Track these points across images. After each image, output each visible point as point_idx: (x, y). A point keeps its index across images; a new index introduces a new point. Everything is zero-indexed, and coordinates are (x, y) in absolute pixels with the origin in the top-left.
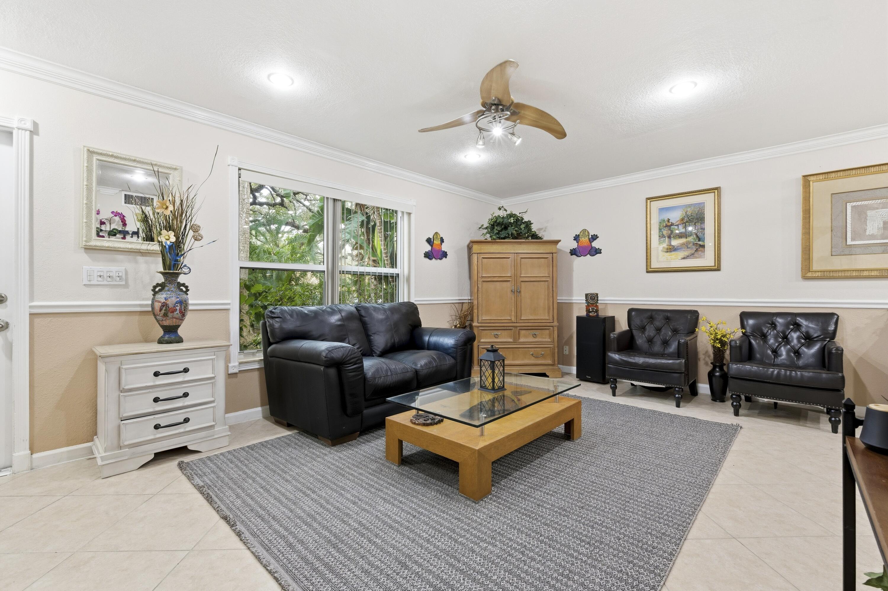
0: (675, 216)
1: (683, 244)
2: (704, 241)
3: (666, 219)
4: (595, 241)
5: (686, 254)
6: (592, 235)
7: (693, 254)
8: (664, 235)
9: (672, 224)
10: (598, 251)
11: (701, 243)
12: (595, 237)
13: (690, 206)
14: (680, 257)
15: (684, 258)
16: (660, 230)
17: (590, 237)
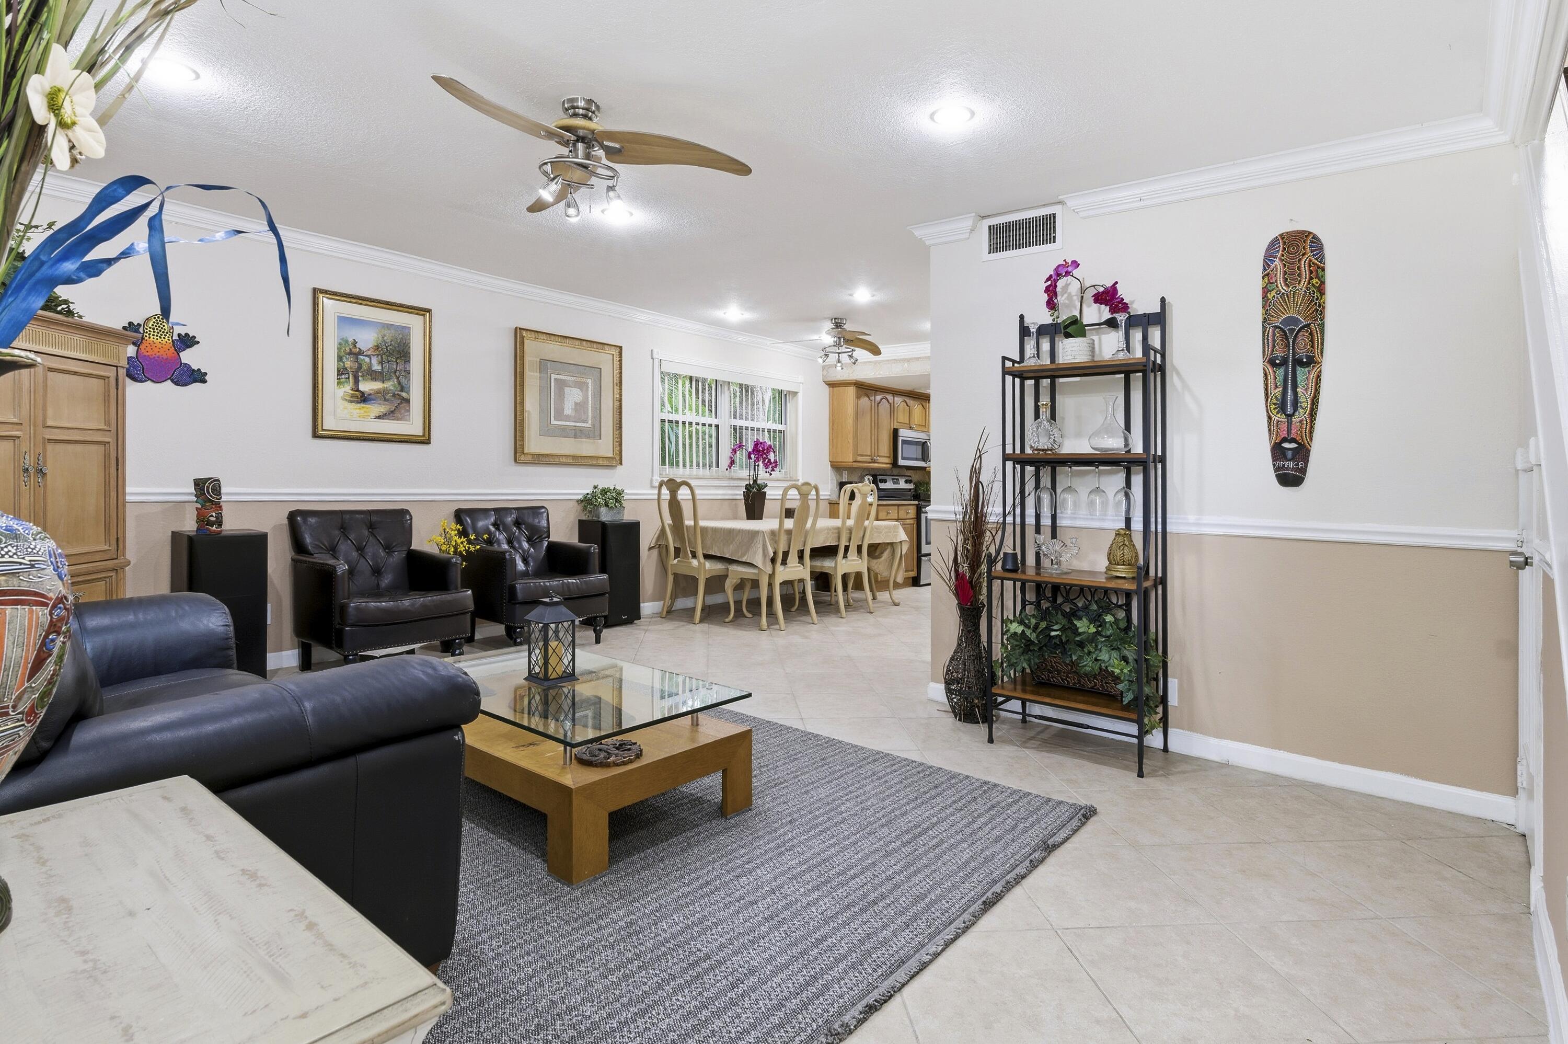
0: (367, 339)
1: (378, 392)
2: (408, 392)
3: (351, 340)
4: (188, 350)
5: (382, 410)
6: (179, 335)
7: (392, 412)
8: (346, 369)
9: (361, 353)
10: (198, 377)
11: (404, 394)
12: (187, 341)
13: (389, 326)
14: (373, 415)
15: (379, 417)
16: (340, 359)
17: (175, 337)
